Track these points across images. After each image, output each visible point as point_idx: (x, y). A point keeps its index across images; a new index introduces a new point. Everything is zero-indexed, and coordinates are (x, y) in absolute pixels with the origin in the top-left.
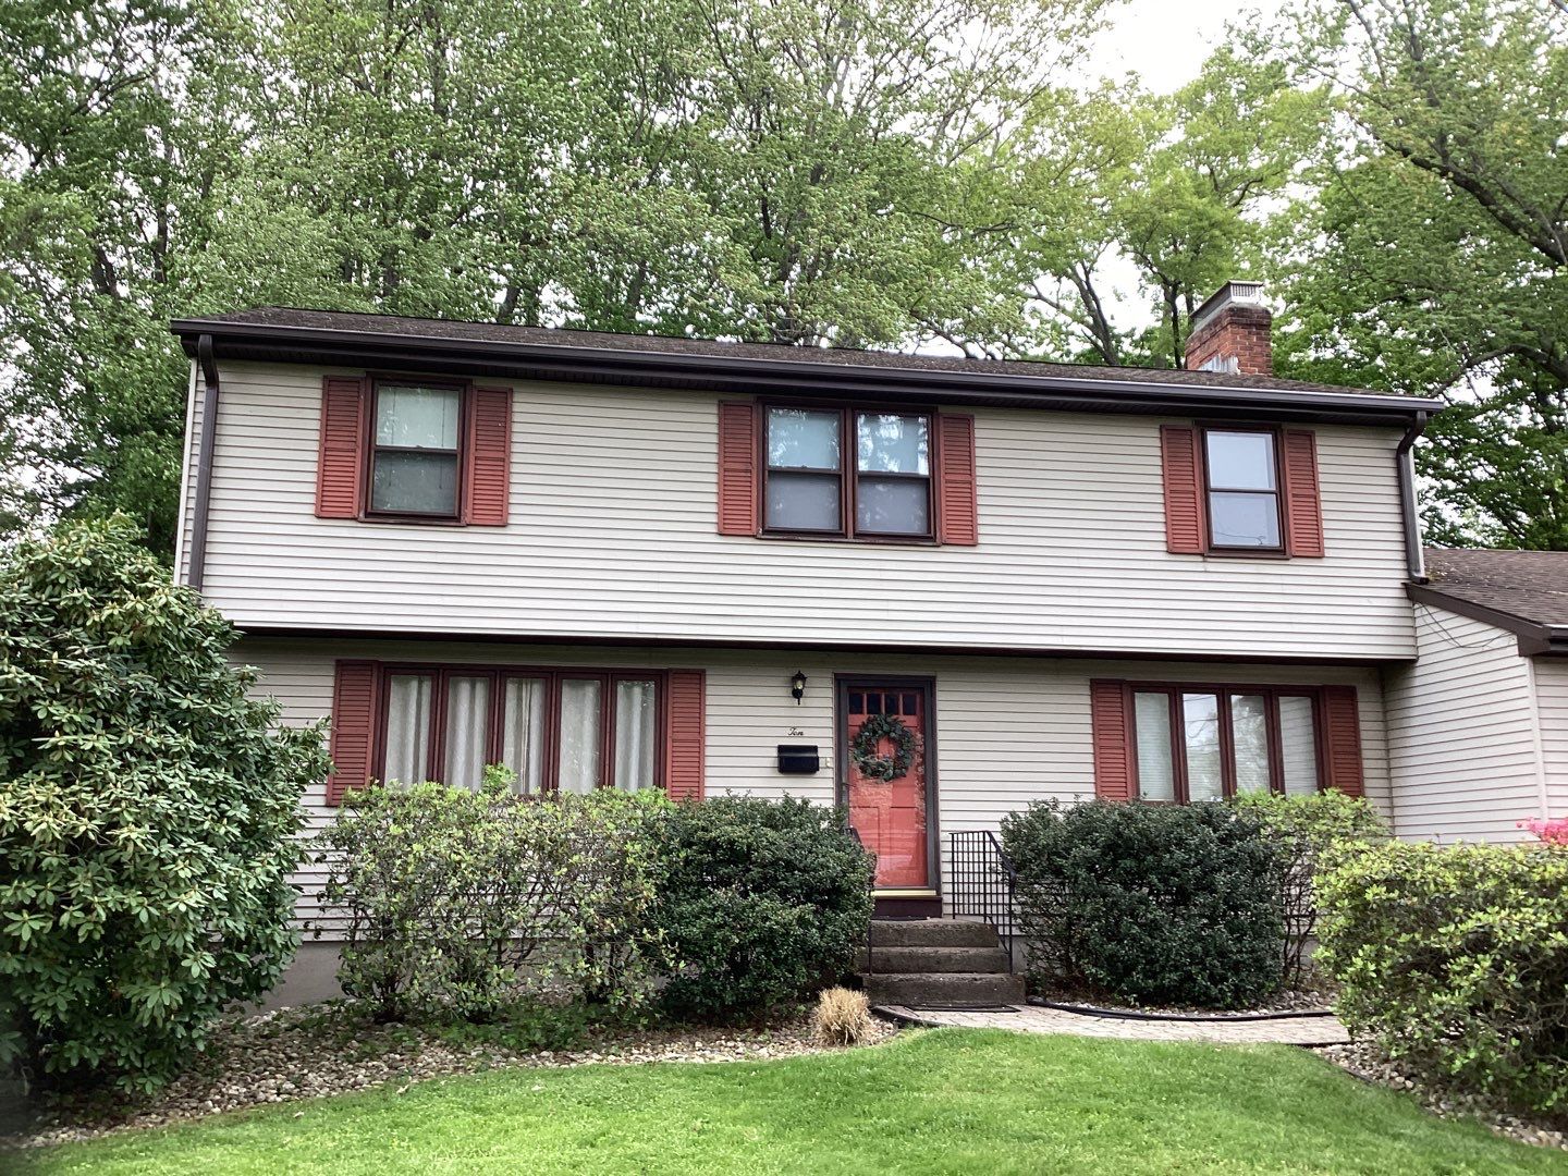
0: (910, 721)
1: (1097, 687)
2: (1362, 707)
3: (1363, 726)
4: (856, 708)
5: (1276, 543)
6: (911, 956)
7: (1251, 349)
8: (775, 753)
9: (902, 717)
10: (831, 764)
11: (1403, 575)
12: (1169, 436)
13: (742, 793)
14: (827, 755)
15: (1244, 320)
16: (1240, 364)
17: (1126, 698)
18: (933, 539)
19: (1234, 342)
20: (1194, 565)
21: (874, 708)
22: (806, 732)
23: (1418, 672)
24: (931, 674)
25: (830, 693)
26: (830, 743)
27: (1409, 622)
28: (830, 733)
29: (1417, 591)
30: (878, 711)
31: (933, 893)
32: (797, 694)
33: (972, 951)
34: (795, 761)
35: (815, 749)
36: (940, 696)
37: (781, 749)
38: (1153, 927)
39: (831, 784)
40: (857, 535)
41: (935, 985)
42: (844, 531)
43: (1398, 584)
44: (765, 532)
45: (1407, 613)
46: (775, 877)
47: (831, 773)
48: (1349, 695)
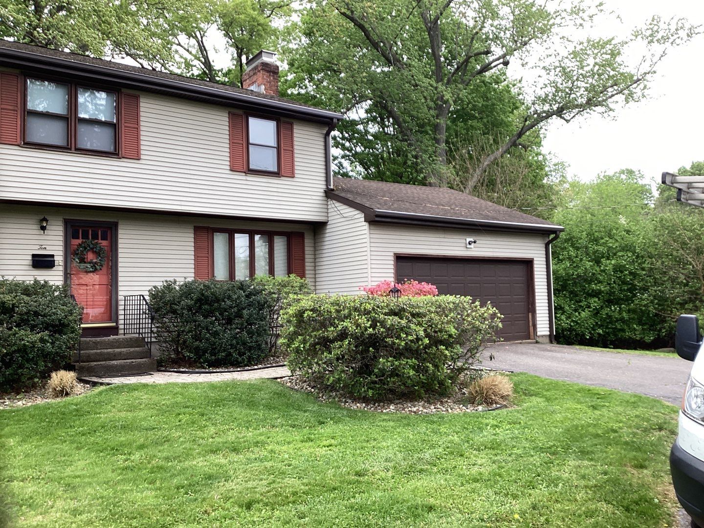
0: (104, 243)
1: (197, 230)
2: (306, 241)
3: (306, 249)
4: (76, 237)
5: (276, 170)
6: (101, 354)
7: (270, 82)
8: (30, 258)
9: (100, 241)
10: (62, 263)
11: (324, 187)
12: (232, 116)
13: (11, 278)
14: (59, 259)
15: (268, 69)
16: (265, 89)
17: (210, 236)
18: (118, 154)
19: (263, 78)
20: (241, 177)
21: (85, 236)
22: (48, 248)
23: (328, 227)
24: (116, 220)
25: (61, 228)
26: (61, 253)
27: (325, 207)
28: (61, 248)
29: (329, 194)
30: (88, 238)
31: (114, 324)
32: (43, 228)
33: (132, 350)
34: (42, 262)
35: (53, 256)
36: (120, 231)
37: (34, 256)
38: (216, 334)
39: (61, 273)
40: (76, 149)
41: (112, 366)
42: (70, 146)
43: (322, 191)
44: (25, 144)
45: (325, 203)
46: (27, 320)
47: (61, 268)
48: (301, 236)
